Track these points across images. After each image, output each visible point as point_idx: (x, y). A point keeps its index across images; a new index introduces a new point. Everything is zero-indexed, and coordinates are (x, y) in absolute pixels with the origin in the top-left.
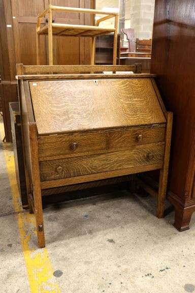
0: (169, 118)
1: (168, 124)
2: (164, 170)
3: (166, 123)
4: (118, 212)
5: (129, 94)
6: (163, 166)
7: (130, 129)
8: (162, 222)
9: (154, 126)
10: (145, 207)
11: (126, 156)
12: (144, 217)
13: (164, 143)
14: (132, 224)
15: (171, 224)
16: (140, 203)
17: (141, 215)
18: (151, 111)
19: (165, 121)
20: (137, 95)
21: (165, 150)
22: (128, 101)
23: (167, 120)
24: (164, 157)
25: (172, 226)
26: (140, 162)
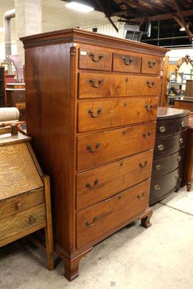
0: (46, 182)
1: (46, 187)
2: (48, 228)
3: (44, 187)
4: (9, 273)
5: (5, 163)
6: (47, 224)
7: (8, 201)
8: (53, 274)
9: (32, 192)
10: (37, 260)
11: (7, 226)
12: (36, 274)
13: (44, 204)
14: (24, 285)
15: (62, 274)
16: (32, 257)
17: (32, 271)
18: (28, 178)
19: (43, 185)
20: (12, 163)
21: (46, 210)
22: (4, 171)
23: (44, 184)
24: (46, 216)
25: (63, 277)
26: (23, 228)
